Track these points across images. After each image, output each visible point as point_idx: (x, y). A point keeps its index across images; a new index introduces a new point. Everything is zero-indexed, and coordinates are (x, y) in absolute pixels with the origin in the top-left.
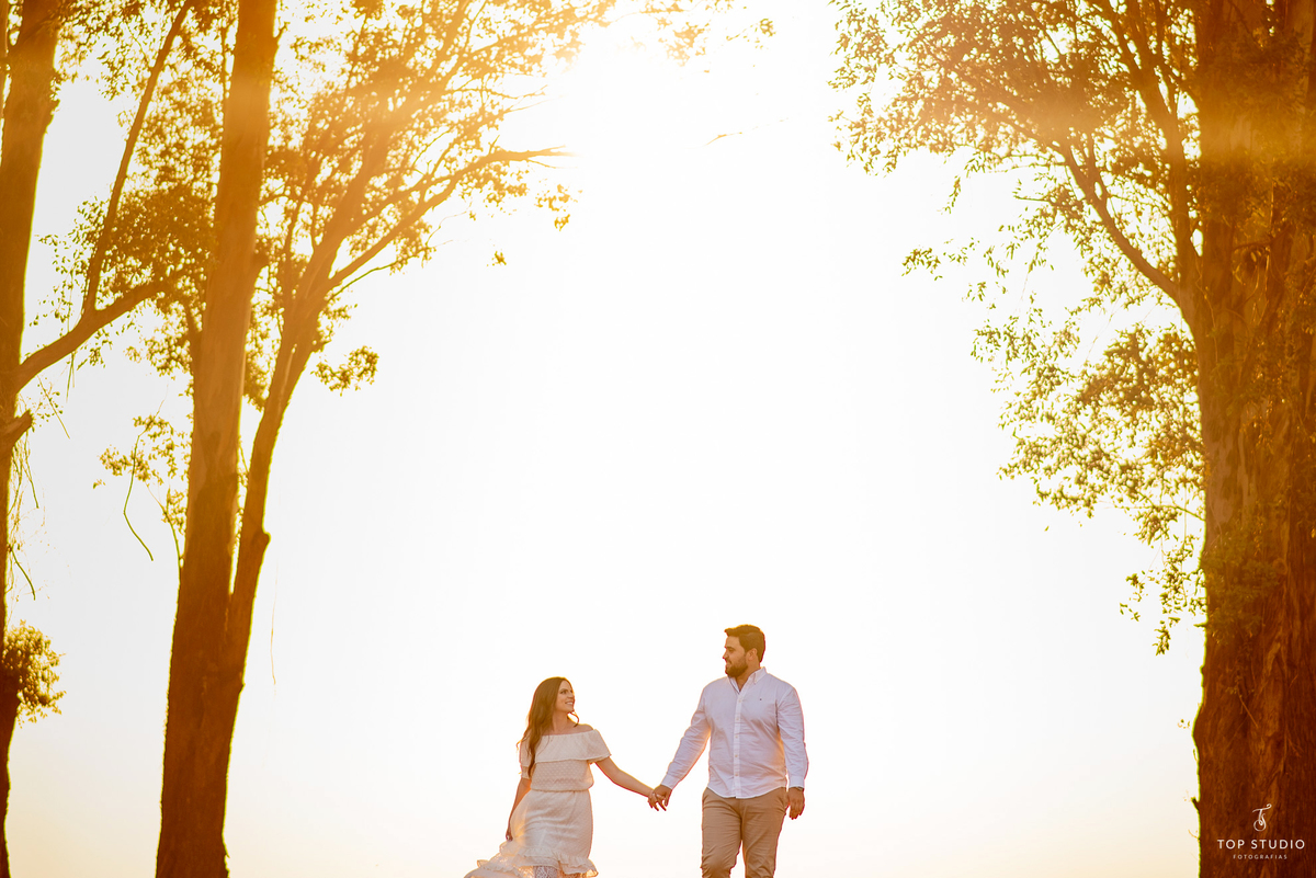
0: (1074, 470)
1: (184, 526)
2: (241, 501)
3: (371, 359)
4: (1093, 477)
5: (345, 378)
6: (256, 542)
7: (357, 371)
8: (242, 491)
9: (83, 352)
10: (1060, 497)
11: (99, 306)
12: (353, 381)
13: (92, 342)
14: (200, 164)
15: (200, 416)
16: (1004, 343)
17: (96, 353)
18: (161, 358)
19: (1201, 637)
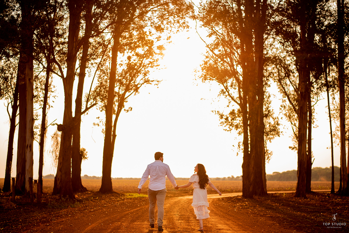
0: (228, 126)
1: (105, 133)
2: (113, 130)
3: (132, 108)
4: (231, 127)
5: (128, 111)
6: (115, 136)
7: (129, 110)
8: (113, 128)
9: (86, 113)
10: (226, 130)
11: (88, 107)
12: (129, 111)
13: (87, 112)
14: (106, 82)
15: (107, 117)
16: (214, 112)
17: (87, 113)
18: (101, 109)
19: (243, 154)
